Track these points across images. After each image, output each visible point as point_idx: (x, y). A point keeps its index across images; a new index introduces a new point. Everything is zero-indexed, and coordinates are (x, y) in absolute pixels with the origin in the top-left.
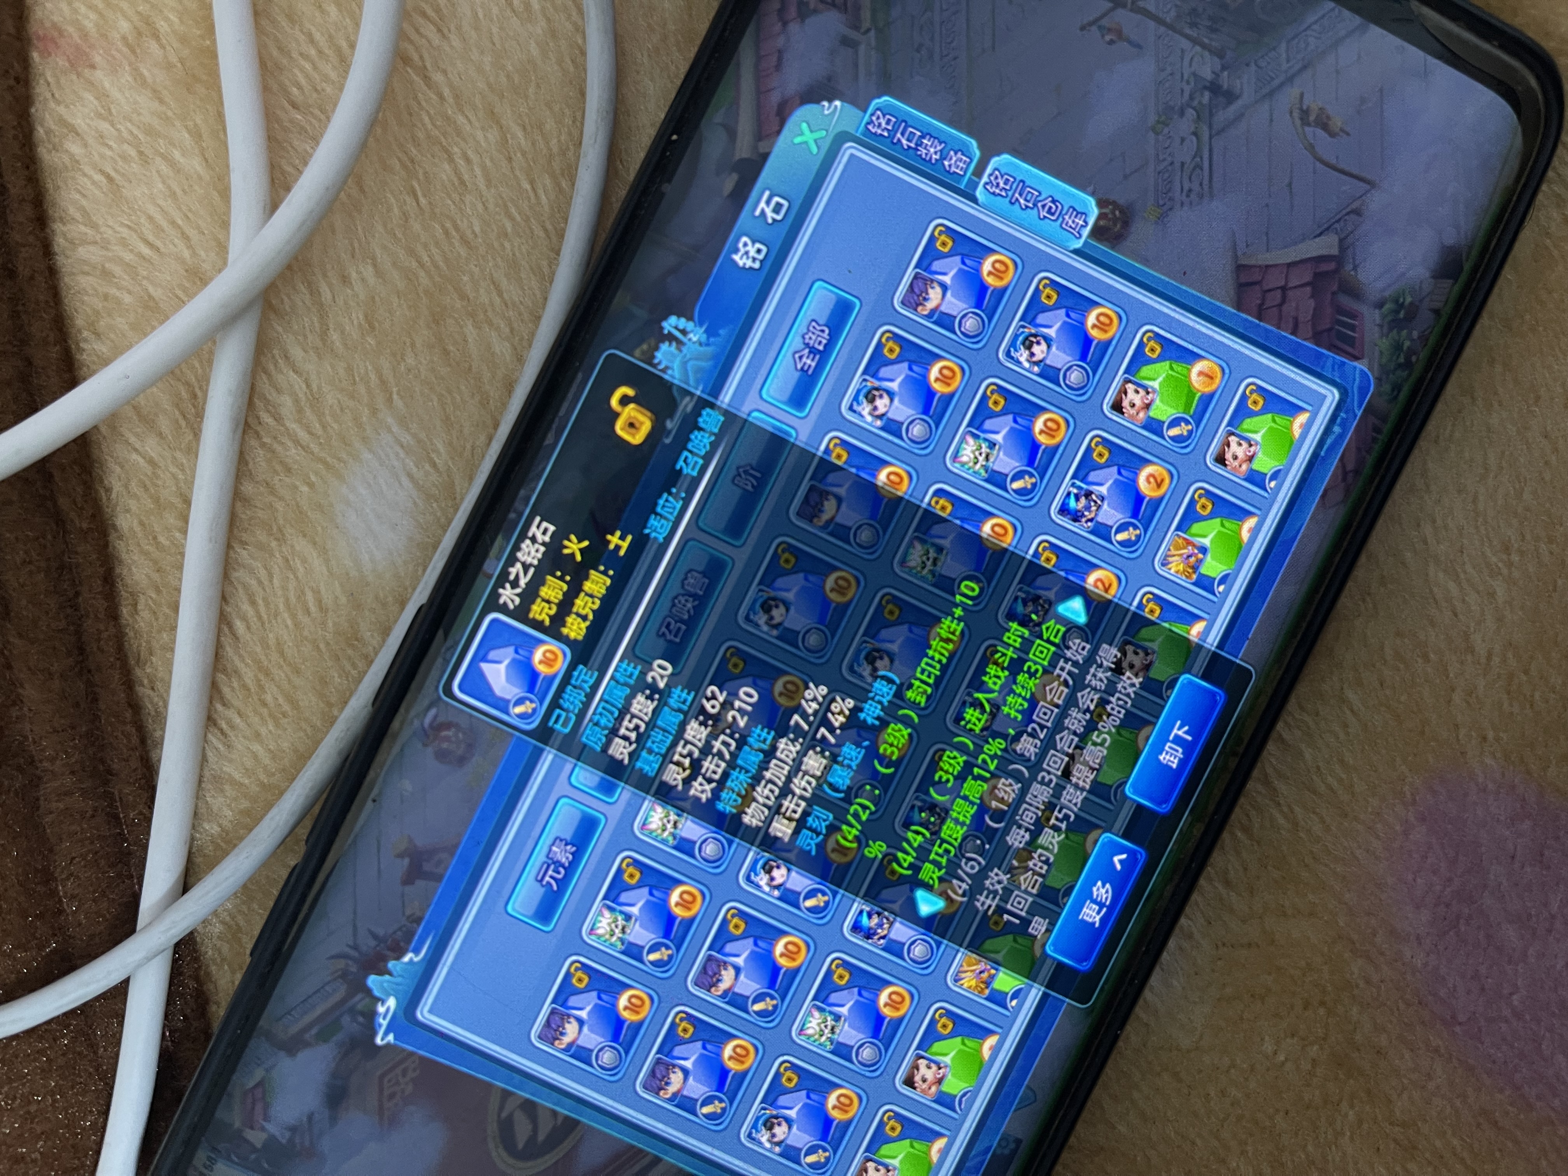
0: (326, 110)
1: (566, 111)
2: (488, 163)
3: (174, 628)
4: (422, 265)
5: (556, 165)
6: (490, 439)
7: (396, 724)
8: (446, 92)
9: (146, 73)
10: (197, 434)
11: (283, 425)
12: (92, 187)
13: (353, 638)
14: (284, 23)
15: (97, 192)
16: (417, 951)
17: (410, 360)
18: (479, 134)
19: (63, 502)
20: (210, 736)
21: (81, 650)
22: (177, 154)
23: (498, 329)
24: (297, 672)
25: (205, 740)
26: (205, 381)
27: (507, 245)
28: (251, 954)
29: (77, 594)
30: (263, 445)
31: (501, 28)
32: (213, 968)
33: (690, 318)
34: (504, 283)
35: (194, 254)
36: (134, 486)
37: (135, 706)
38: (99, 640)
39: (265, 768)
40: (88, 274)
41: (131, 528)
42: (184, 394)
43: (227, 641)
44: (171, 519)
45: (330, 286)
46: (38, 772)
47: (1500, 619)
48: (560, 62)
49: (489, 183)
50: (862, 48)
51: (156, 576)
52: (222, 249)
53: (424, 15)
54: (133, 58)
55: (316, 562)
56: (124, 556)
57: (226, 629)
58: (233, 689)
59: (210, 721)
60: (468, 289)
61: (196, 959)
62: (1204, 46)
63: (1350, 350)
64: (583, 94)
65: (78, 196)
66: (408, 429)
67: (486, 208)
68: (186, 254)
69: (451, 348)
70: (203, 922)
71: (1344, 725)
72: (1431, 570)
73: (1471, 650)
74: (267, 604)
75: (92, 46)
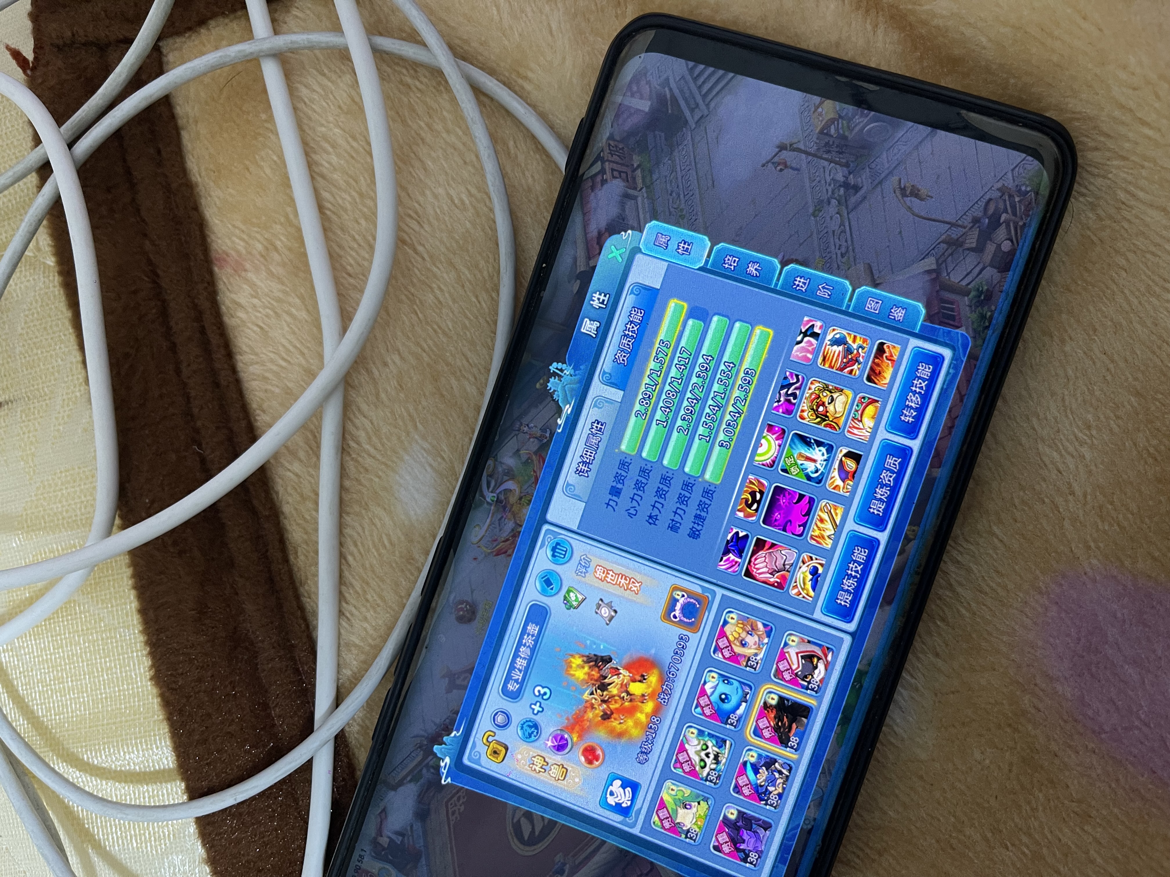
0: (365, 274)
2: (452, 291)
3: (317, 564)
4: (423, 350)
5: (489, 285)
7: (433, 604)
8: (426, 256)
9: (274, 270)
10: (318, 457)
11: (362, 447)
12: (253, 334)
13: (410, 559)
14: (339, 232)
15: (256, 336)
16: (458, 730)
17: (424, 403)
18: (445, 275)
19: (255, 502)
20: (341, 621)
21: (272, 581)
22: (293, 310)
24: (383, 581)
25: (339, 623)
26: (319, 428)
27: (468, 333)
28: (373, 739)
29: (267, 551)
30: (353, 459)
31: (451, 217)
32: (356, 750)
33: (564, 362)
34: (469, 354)
35: (307, 361)
36: (290, 490)
37: (301, 608)
38: (280, 574)
39: (371, 636)
40: (255, 380)
41: (290, 512)
42: (310, 437)
43: (345, 568)
44: (310, 505)
45: (378, 368)
46: (256, 649)
47: (1090, 473)
48: (483, 229)
49: (454, 301)
50: (639, 200)
51: (305, 537)
52: (321, 357)
53: (410, 216)
54: (266, 263)
55: (387, 520)
56: (288, 527)
57: (343, 561)
58: (350, 594)
59: (341, 613)
60: (450, 359)
61: (347, 746)
62: (836, 163)
63: (952, 322)
64: (497, 245)
65: (246, 340)
66: (427, 441)
67: (454, 315)
68: (303, 362)
69: (445, 393)
70: (348, 724)
71: (995, 548)
72: (1040, 446)
73: (1073, 493)
74: (363, 546)
75: (245, 261)
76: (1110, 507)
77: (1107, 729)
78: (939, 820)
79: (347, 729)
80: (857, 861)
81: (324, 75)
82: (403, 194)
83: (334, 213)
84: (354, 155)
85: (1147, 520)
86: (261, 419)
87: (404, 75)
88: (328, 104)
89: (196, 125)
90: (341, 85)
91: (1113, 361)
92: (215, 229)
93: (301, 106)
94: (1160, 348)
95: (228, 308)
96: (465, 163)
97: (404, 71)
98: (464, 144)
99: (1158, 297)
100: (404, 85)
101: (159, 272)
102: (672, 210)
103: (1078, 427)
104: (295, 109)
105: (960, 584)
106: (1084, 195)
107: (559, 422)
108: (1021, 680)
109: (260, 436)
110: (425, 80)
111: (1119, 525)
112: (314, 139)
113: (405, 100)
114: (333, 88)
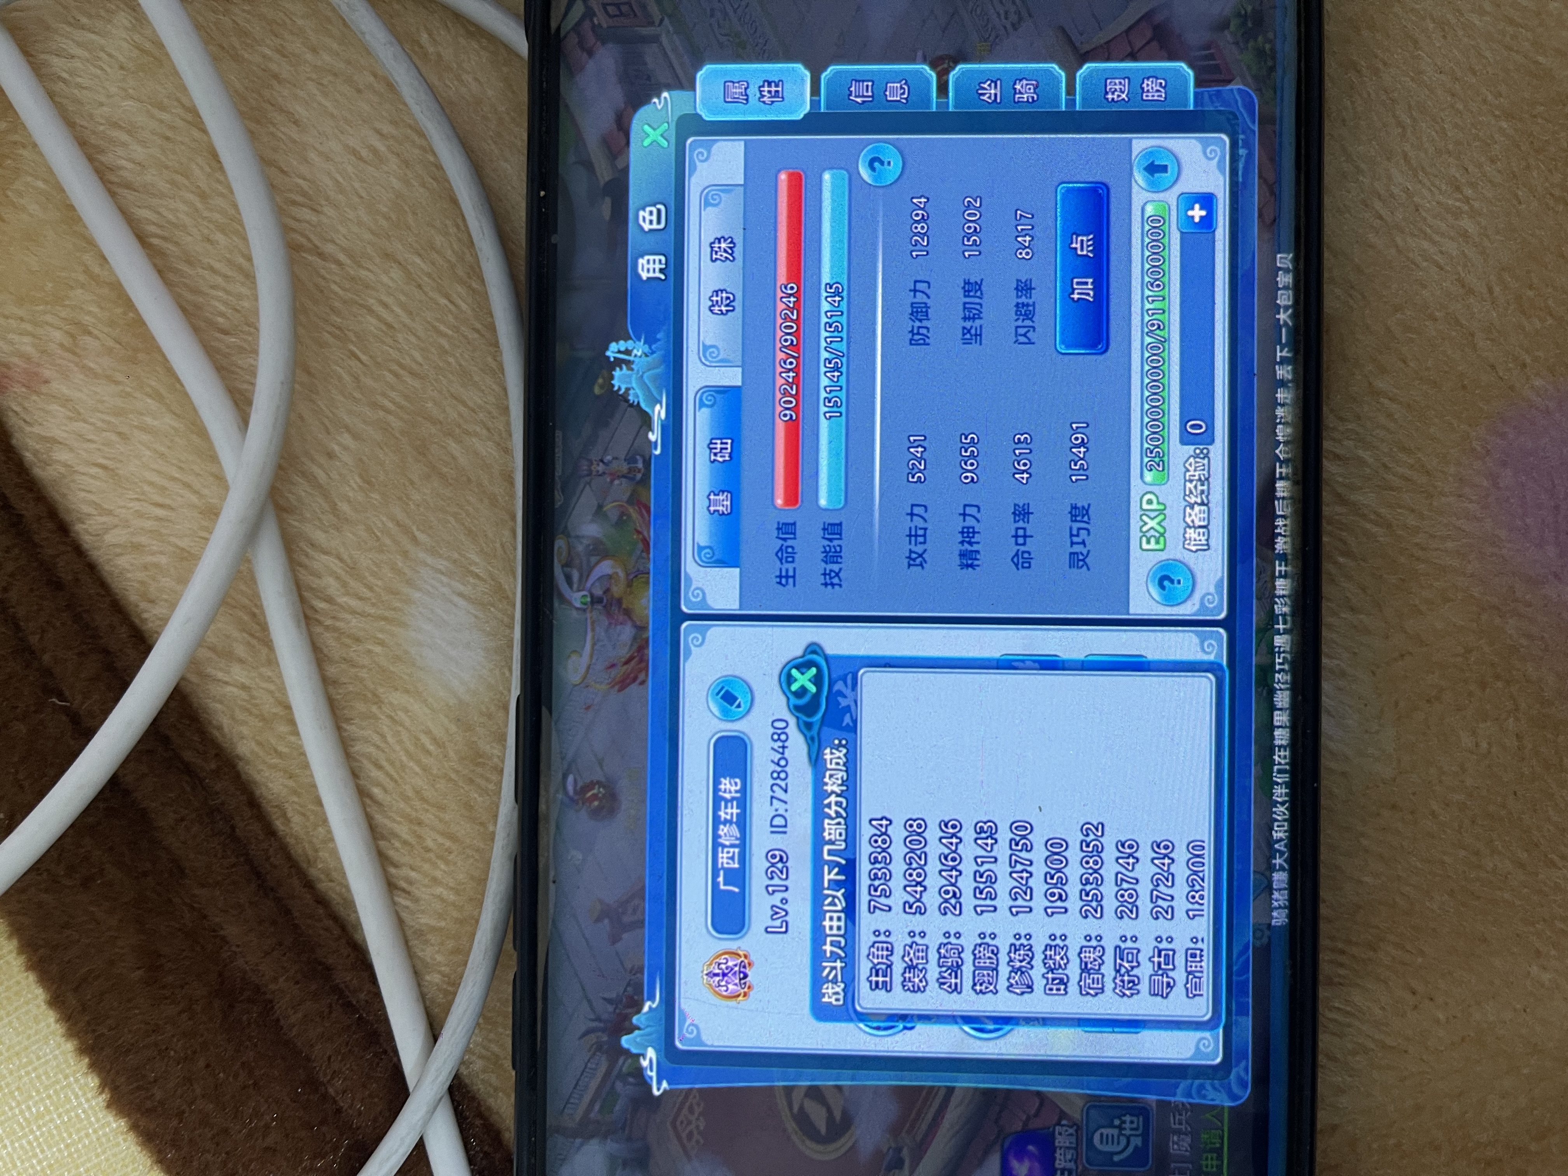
0: (251, 324)
1: (447, 222)
2: (403, 298)
3: (325, 821)
4: (388, 411)
5: (460, 272)
7: (542, 807)
8: (342, 257)
9: (92, 365)
10: (268, 644)
11: (334, 603)
12: (92, 481)
13: (476, 758)
14: (184, 268)
15: (98, 483)
16: (652, 998)
17: (416, 497)
18: (385, 279)
19: (188, 755)
20: (396, 898)
21: (258, 875)
22: (149, 420)
23: (476, 434)
24: (442, 808)
25: (394, 903)
26: (255, 597)
27: (451, 360)
28: (514, 1067)
29: (233, 828)
30: (327, 628)
31: (362, 182)
32: (491, 1101)
33: (627, 338)
34: (464, 394)
35: (200, 495)
36: (240, 715)
37: (322, 901)
38: (268, 859)
39: (453, 904)
40: (121, 554)
41: (252, 752)
42: (246, 618)
43: (373, 810)
44: (283, 729)
45: (321, 466)
46: (268, 996)
47: (1483, 252)
48: (423, 185)
49: (412, 316)
50: (664, 40)
51: (291, 784)
52: (221, 480)
53: (294, 203)
54: (76, 359)
55: (416, 707)
56: (257, 777)
57: (368, 801)
58: (397, 850)
59: (391, 886)
60: (436, 413)
61: (473, 1098)
64: (455, 201)
65: (83, 494)
66: (441, 556)
67: (418, 338)
68: (194, 499)
69: (443, 469)
70: (462, 1062)
71: (1388, 414)
72: (1399, 240)
73: (1471, 291)
74: (392, 763)
75: (38, 365)
76: (1531, 293)
79: (465, 1072)
81: (82, 27)
83: (164, 238)
84: (170, 134)
86: (149, 613)
88: (101, 68)
90: (114, 31)
91: (1456, 79)
93: (57, 86)
95: (36, 453)
96: (359, 91)
98: (349, 62)
102: (723, 39)
103: (1442, 191)
105: (1352, 488)
107: (652, 437)
108: (1493, 601)
112: (94, 133)
113: (229, 22)
114: (102, 42)
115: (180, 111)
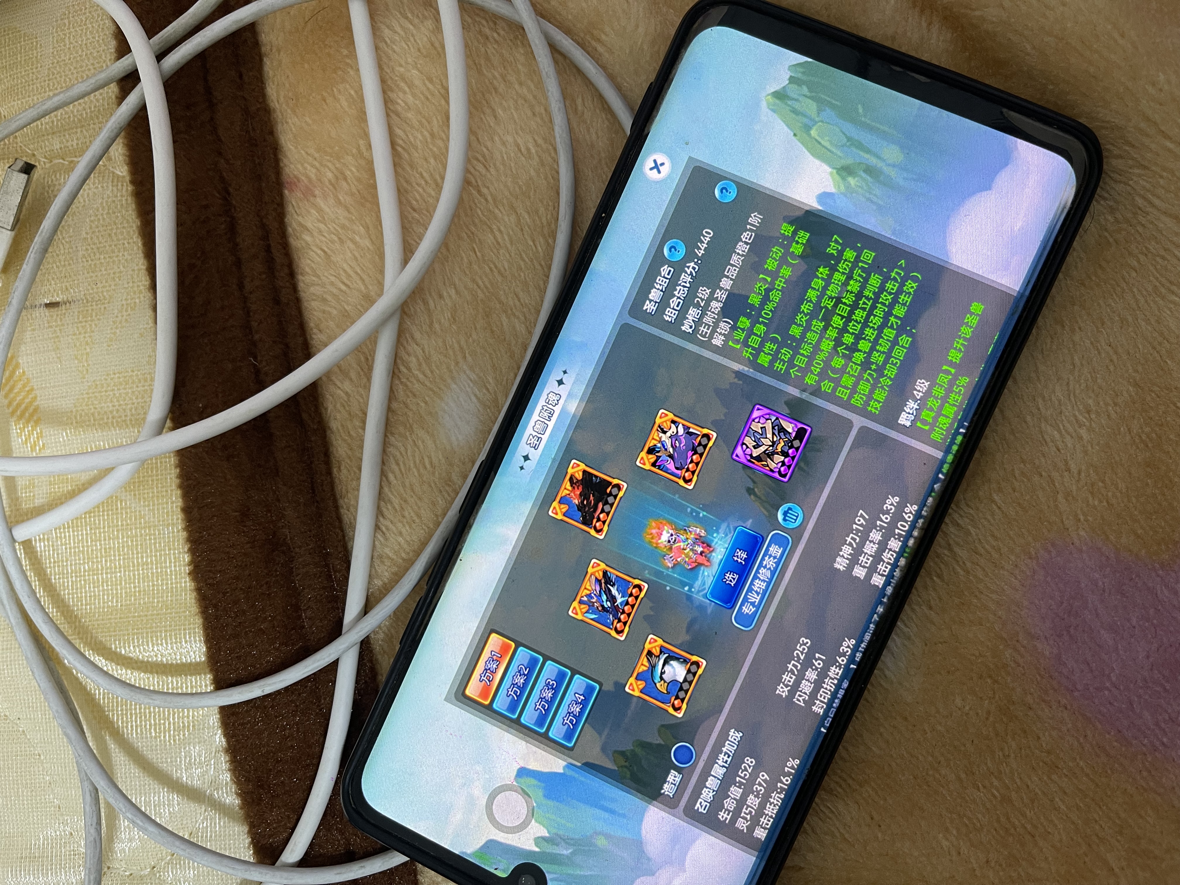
0: (431, 212)
1: (550, 204)
2: (511, 233)
3: (359, 479)
4: (479, 287)
5: (546, 232)
6: (516, 376)
7: (471, 521)
8: (489, 198)
9: (341, 198)
10: (369, 379)
11: (411, 372)
12: (316, 257)
13: (449, 481)
14: (408, 168)
15: (319, 259)
17: (474, 336)
18: (506, 219)
19: (305, 416)
20: (377, 534)
21: (314, 491)
22: (357, 238)
23: (518, 318)
24: (421, 499)
25: (375, 537)
26: (373, 352)
27: (522, 274)
28: (401, 643)
29: (311, 463)
30: (402, 383)
31: (516, 163)
32: (379, 657)
34: (521, 294)
35: (366, 287)
36: (339, 407)
37: (339, 519)
38: (322, 485)
39: (405, 550)
40: (315, 300)
41: (337, 428)
42: (363, 359)
43: (385, 484)
44: (358, 423)
45: (434, 300)
46: (293, 554)
47: (1086, 452)
48: (546, 179)
49: (512, 243)
51: (350, 453)
52: (381, 284)
53: (478, 160)
54: (334, 191)
55: (430, 443)
56: (334, 443)
57: (384, 479)
58: (388, 509)
59: (377, 527)
60: (503, 298)
61: (371, 651)
64: (558, 194)
65: (309, 262)
66: (474, 372)
67: (511, 256)
68: (363, 288)
69: (495, 329)
70: (374, 631)
71: (993, 514)
72: (1043, 425)
73: (1069, 470)
74: (405, 464)
75: (315, 187)
76: (1100, 484)
77: (1079, 687)
78: (918, 759)
79: (372, 636)
80: (840, 790)
81: (407, 18)
82: (473, 138)
83: (403, 148)
84: (429, 97)
85: (1134, 499)
86: (317, 337)
87: (484, 26)
88: (408, 46)
89: (279, 54)
90: (423, 29)
91: (1116, 353)
92: (288, 154)
93: (382, 45)
94: (1160, 344)
95: (294, 230)
96: (534, 114)
97: (484, 22)
98: (535, 97)
99: (1163, 298)
100: (481, 36)
101: (231, 190)
103: (1079, 410)
104: (377, 48)
105: (958, 544)
106: (1105, 199)
108: (1005, 636)
109: (314, 355)
110: (502, 33)
111: (1108, 502)
112: (391, 78)
113: (483, 50)
114: (415, 32)
115: (439, 87)
